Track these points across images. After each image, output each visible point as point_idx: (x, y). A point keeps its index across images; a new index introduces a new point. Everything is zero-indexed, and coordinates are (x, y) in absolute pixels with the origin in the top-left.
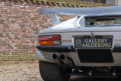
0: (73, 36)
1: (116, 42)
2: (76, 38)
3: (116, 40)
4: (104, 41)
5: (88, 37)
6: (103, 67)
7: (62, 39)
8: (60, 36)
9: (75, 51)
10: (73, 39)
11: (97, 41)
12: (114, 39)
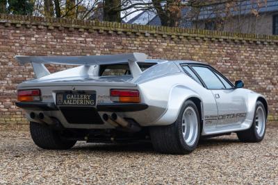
0: (54, 91)
1: (100, 99)
2: (58, 93)
3: (99, 96)
4: (87, 97)
5: (70, 93)
6: (96, 130)
7: (43, 94)
8: (40, 90)
9: (58, 110)
10: (54, 95)
11: (80, 97)
12: (97, 96)
